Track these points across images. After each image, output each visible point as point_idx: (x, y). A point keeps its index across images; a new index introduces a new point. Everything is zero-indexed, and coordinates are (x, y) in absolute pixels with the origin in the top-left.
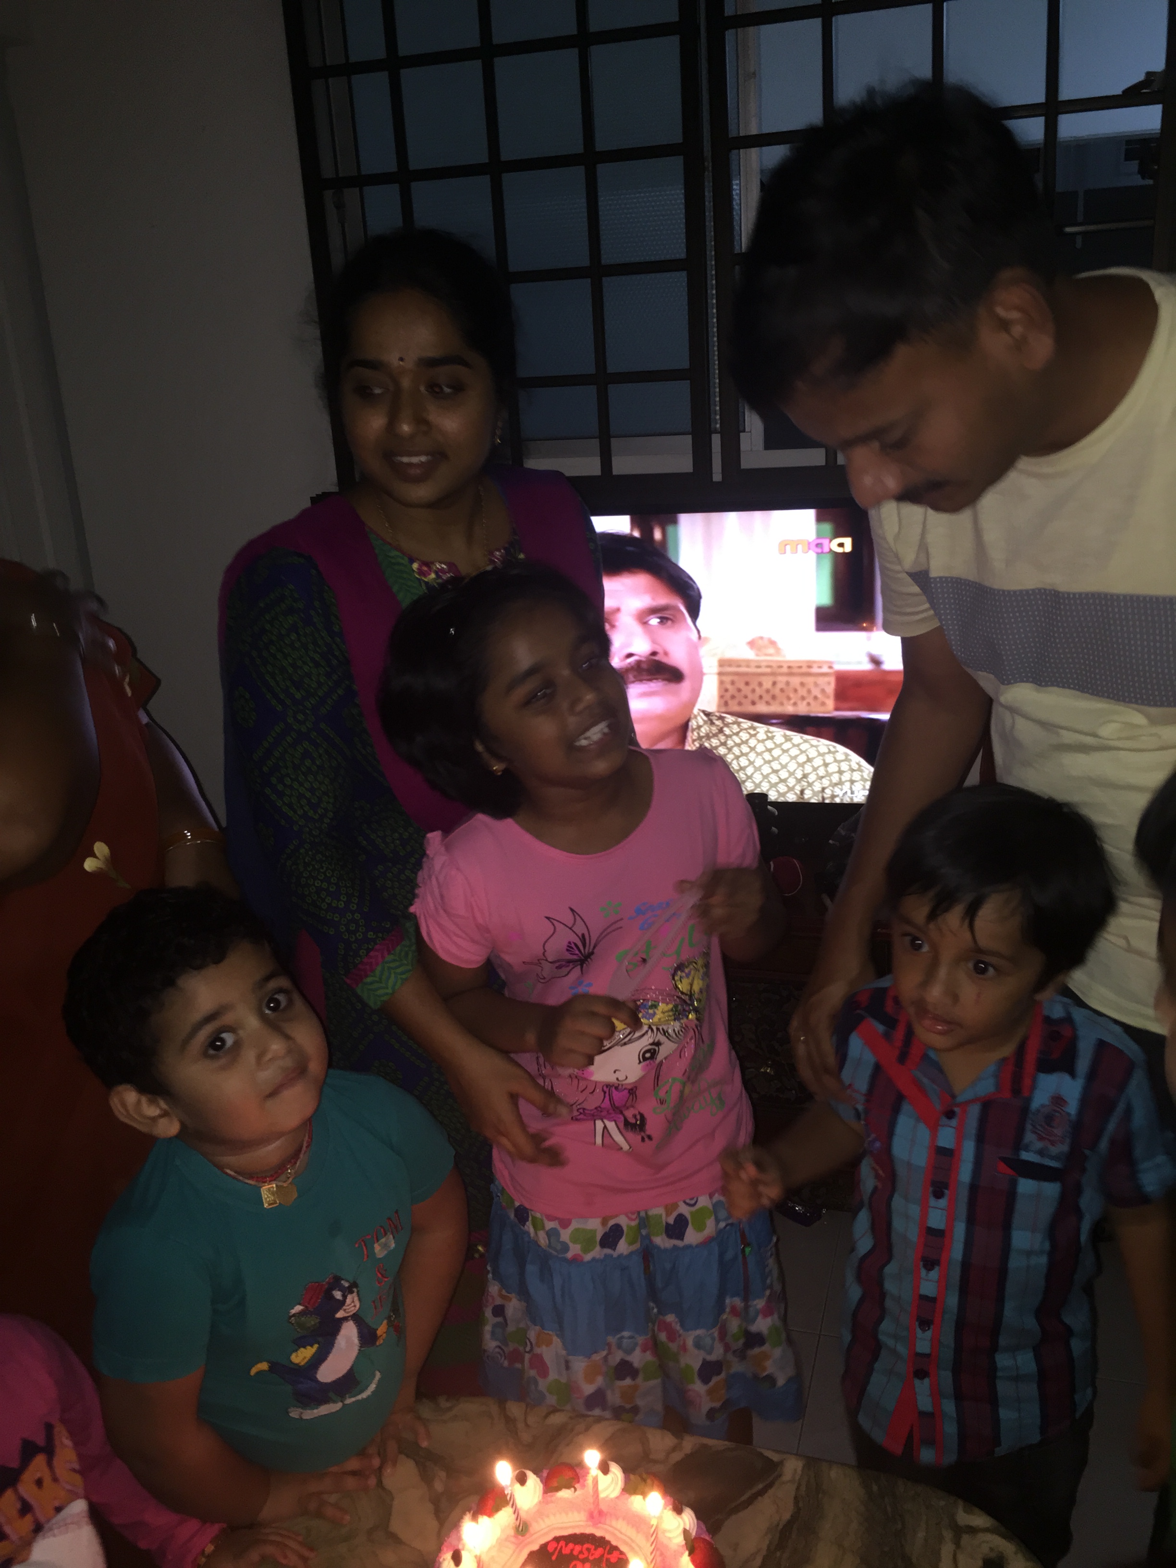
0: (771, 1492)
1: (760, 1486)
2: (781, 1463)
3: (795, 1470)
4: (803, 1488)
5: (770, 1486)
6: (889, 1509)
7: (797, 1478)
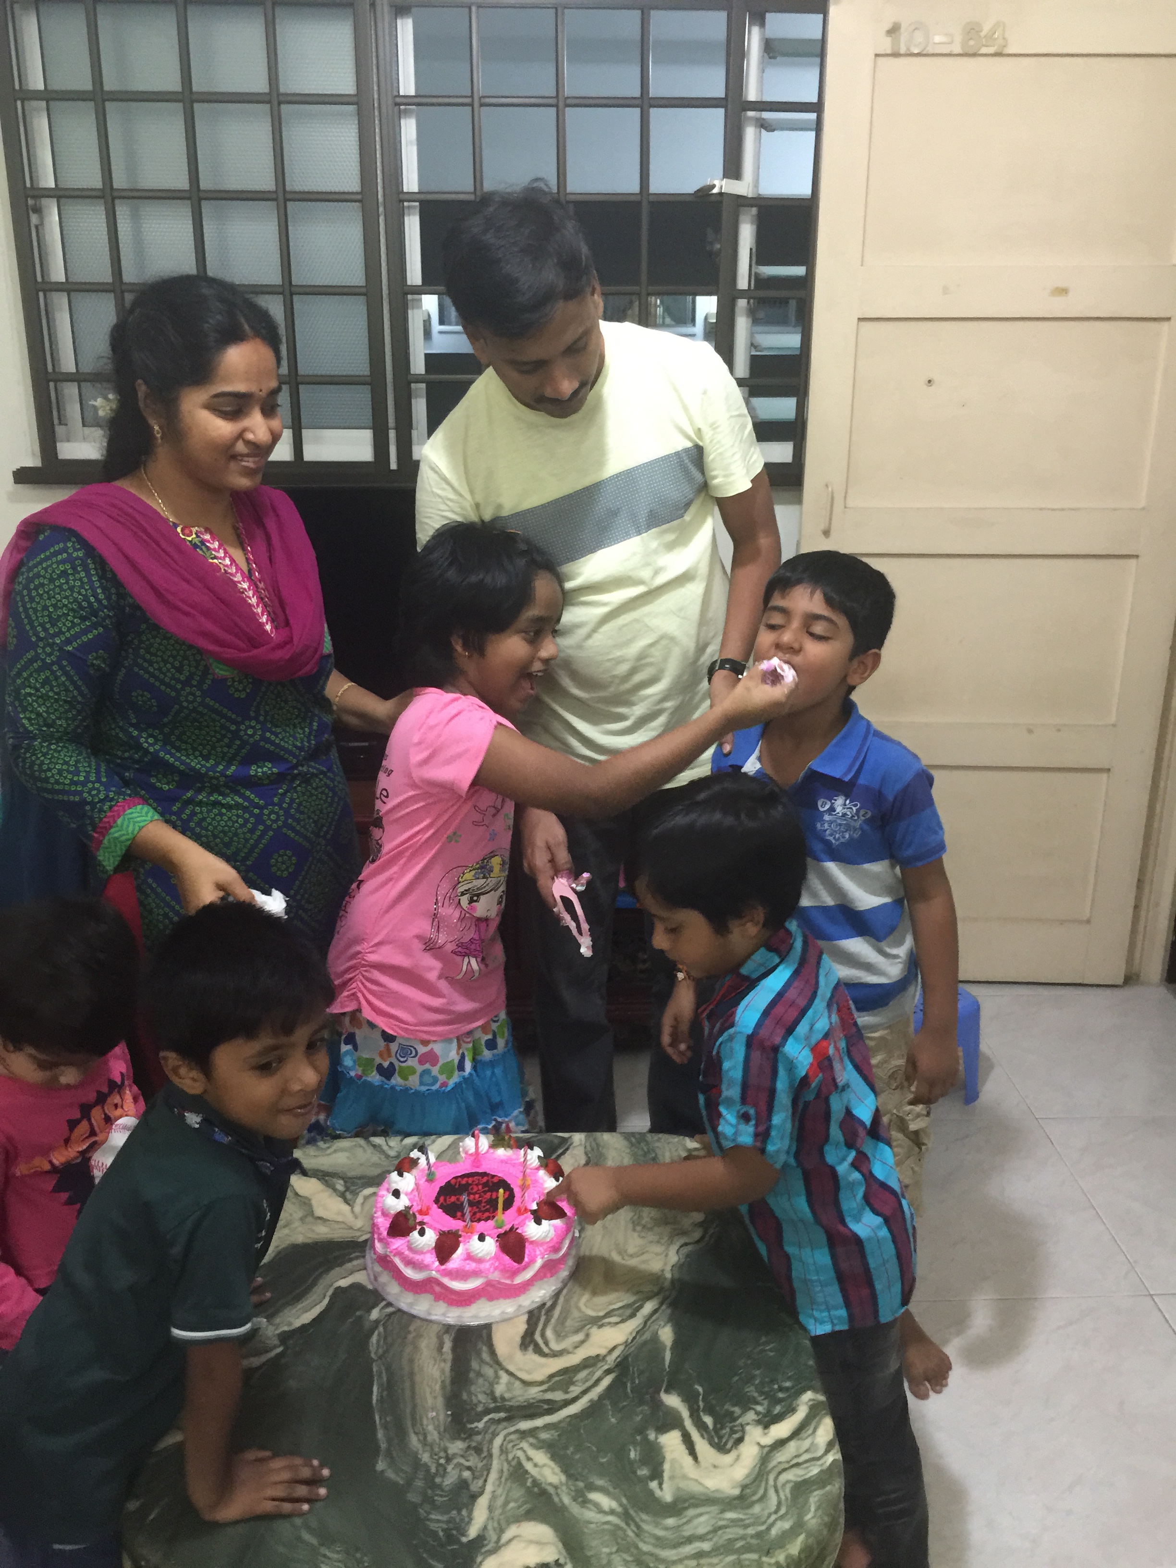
0: (568, 1152)
1: (560, 1151)
2: (570, 1137)
3: (581, 1140)
4: (589, 1148)
5: (567, 1149)
6: (645, 1149)
7: (583, 1142)
